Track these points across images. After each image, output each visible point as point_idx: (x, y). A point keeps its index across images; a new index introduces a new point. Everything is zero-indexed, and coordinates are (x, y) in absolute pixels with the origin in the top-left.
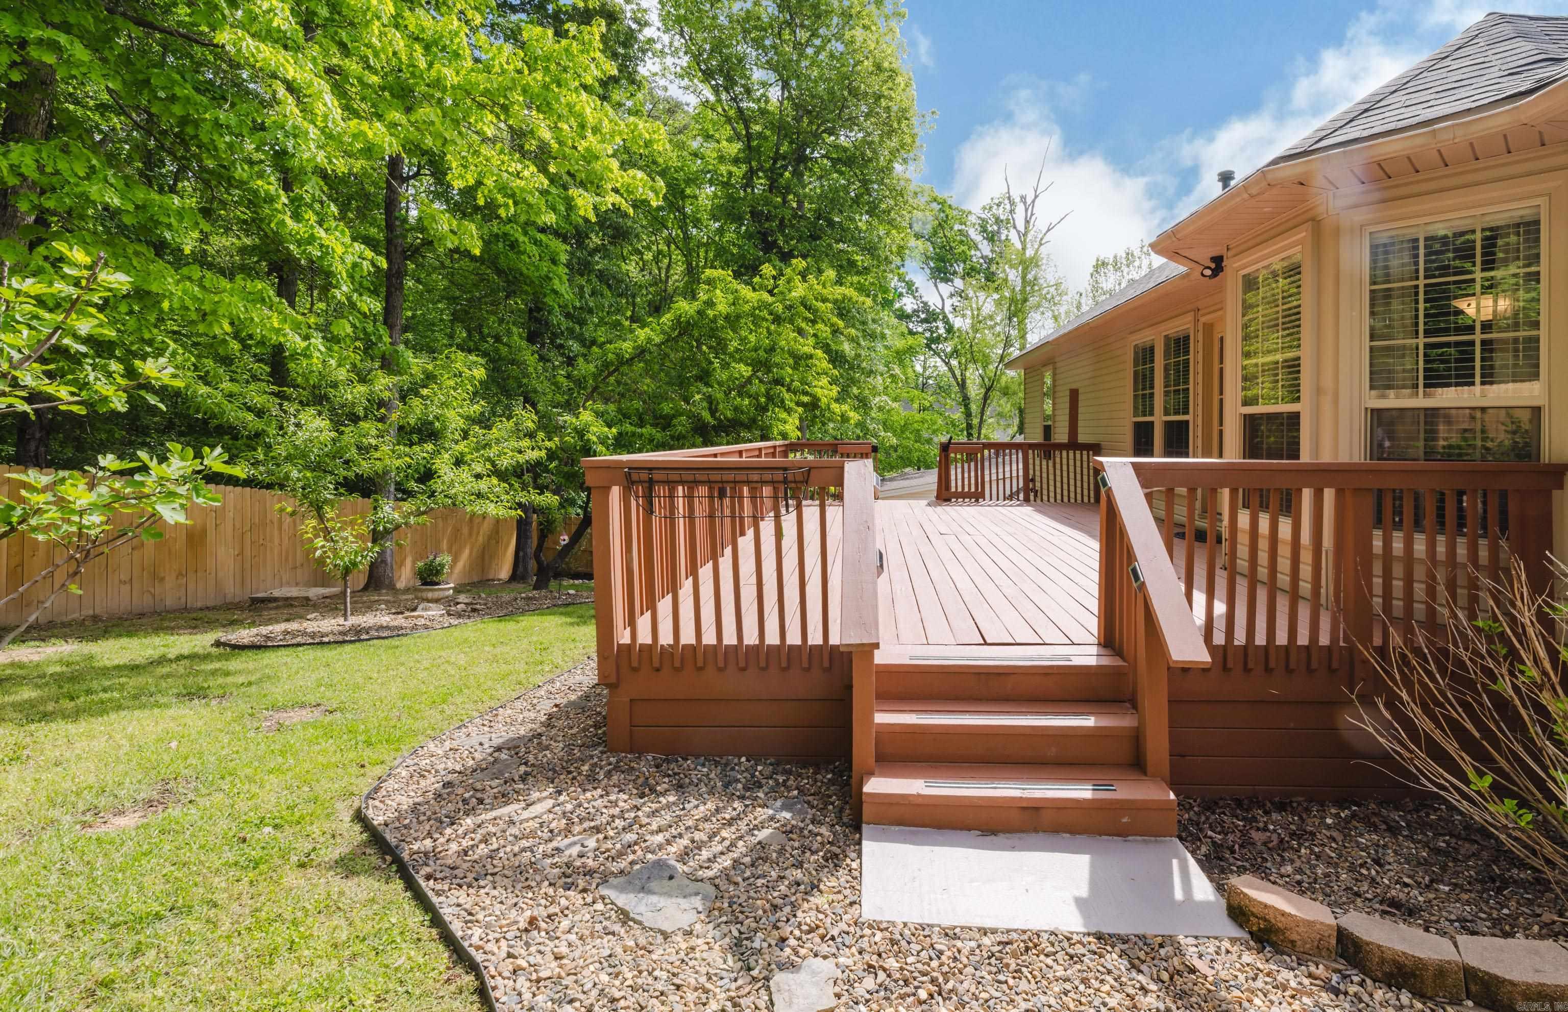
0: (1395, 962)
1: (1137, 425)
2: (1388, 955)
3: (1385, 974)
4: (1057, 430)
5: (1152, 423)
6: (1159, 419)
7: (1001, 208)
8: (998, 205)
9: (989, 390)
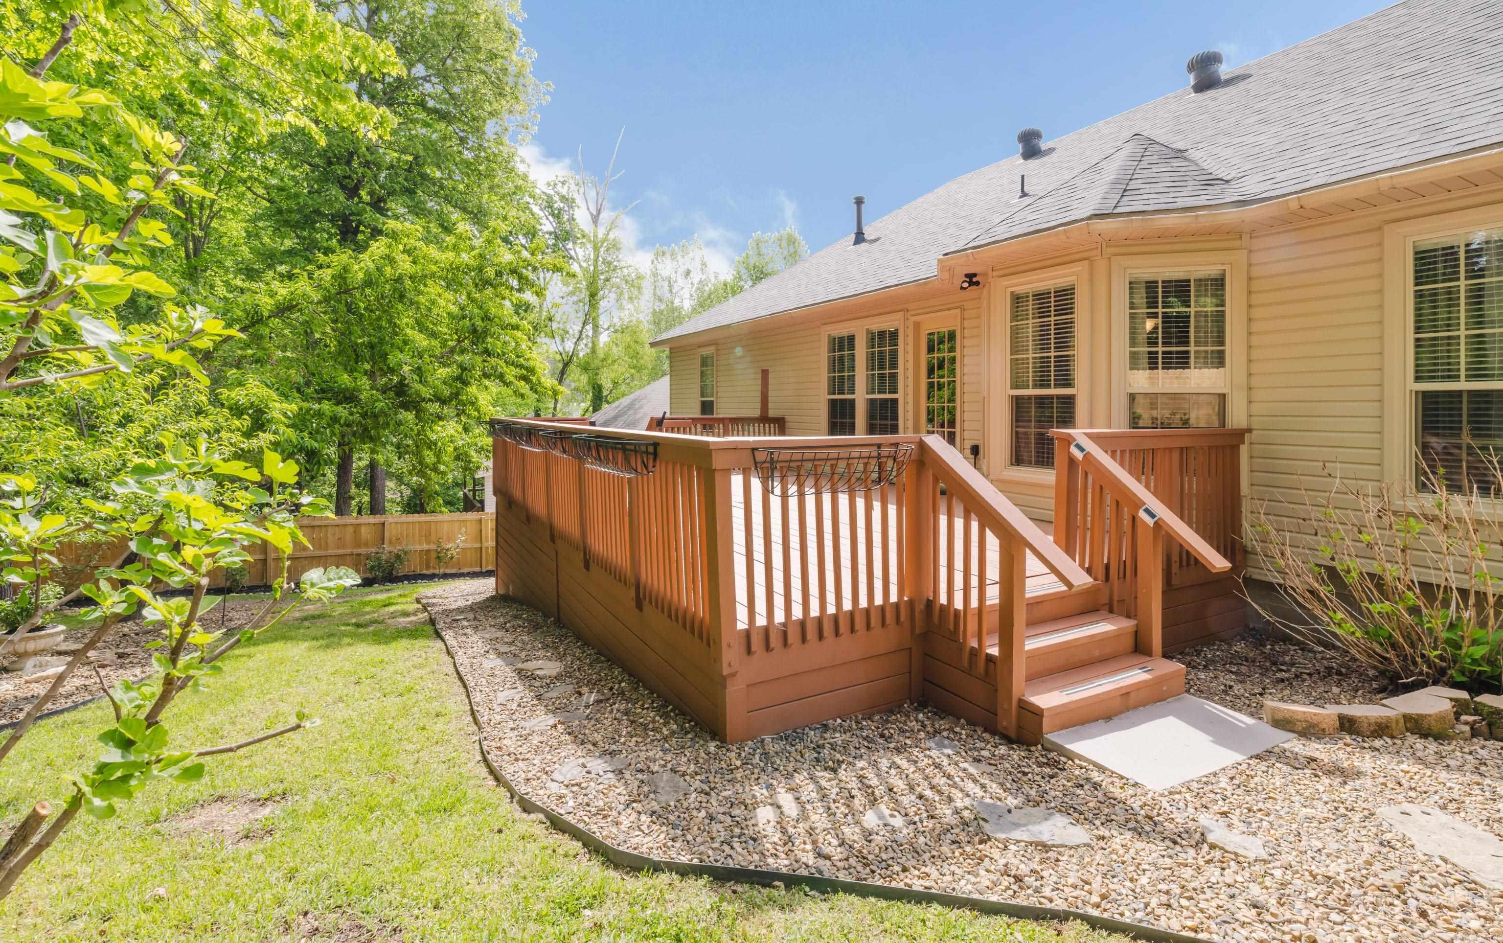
0: (1376, 723)
1: (833, 403)
2: (1372, 721)
3: (1372, 732)
4: (720, 405)
5: (852, 402)
6: (861, 397)
7: (566, 187)
8: (563, 183)
9: (566, 365)
